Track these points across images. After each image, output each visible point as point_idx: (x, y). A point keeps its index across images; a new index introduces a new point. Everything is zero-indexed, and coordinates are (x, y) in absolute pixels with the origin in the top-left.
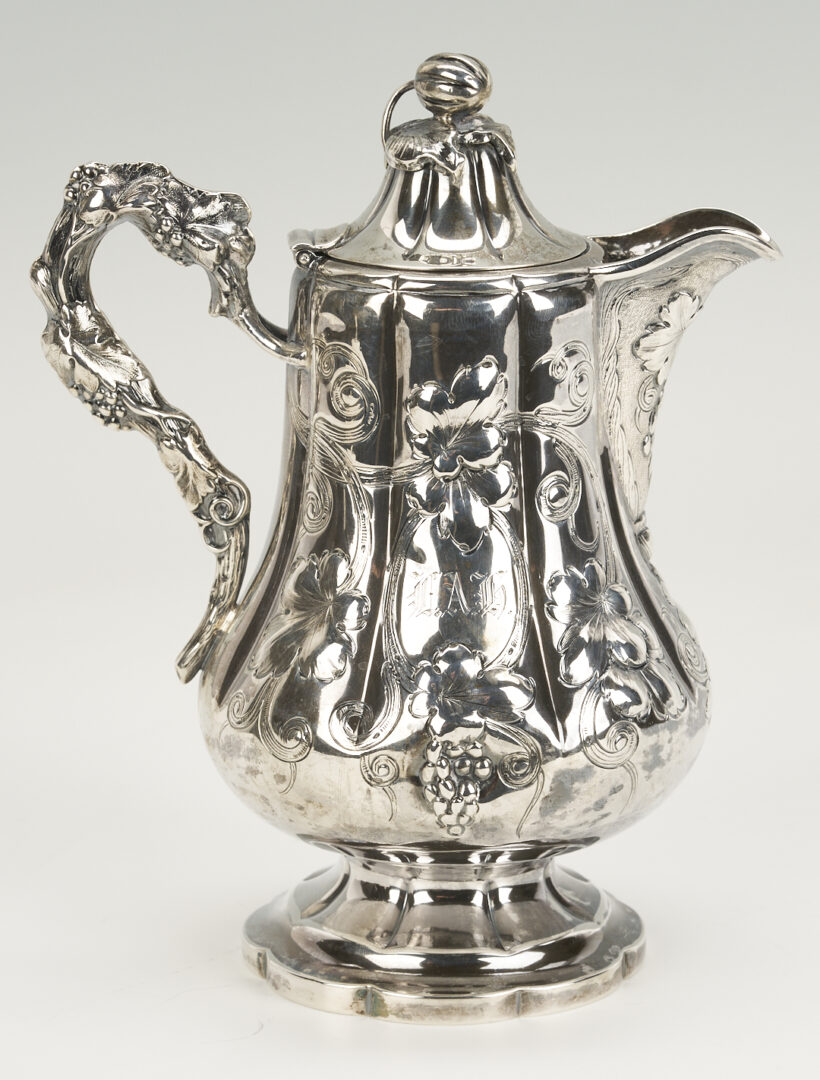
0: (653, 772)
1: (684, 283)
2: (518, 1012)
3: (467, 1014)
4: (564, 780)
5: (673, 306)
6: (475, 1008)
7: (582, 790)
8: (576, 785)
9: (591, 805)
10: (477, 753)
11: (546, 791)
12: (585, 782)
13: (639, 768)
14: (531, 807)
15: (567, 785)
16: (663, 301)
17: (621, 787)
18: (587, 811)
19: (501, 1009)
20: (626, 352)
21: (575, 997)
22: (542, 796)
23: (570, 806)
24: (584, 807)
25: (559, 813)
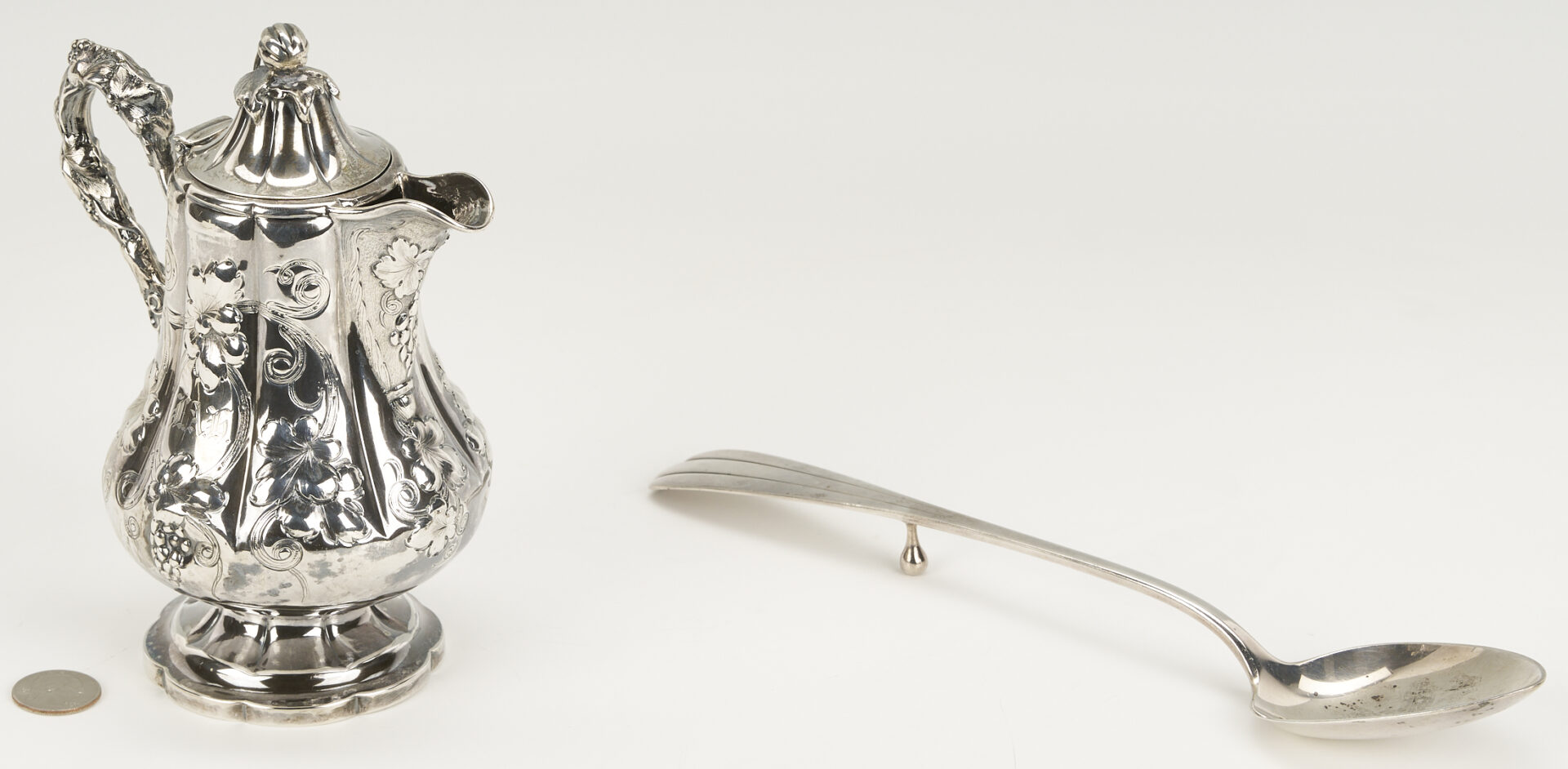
0: (323, 580)
1: (401, 232)
2: (245, 718)
3: (206, 710)
4: (237, 570)
5: (395, 244)
6: (211, 707)
7: (253, 580)
8: (248, 575)
9: (265, 590)
10: (181, 535)
11: (226, 573)
12: (255, 575)
13: (306, 575)
14: (216, 582)
15: (242, 574)
16: (388, 241)
17: (290, 585)
18: (263, 595)
19: (230, 713)
20: (366, 270)
21: (288, 719)
22: (223, 577)
23: (246, 589)
24: (259, 592)
25: (238, 591)
